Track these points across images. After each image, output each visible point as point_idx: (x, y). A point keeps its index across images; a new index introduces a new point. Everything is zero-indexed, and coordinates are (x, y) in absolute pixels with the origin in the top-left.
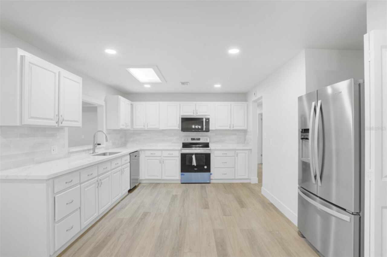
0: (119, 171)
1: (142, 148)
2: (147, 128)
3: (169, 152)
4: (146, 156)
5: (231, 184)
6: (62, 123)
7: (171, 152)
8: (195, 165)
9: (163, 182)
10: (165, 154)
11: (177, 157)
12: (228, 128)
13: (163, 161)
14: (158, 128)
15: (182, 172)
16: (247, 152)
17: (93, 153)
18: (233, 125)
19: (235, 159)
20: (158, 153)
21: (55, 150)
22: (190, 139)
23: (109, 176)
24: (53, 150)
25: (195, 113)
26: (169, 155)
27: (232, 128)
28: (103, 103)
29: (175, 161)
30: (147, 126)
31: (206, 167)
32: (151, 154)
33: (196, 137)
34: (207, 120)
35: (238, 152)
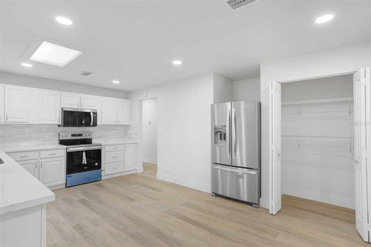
2: (7, 122)
3: (50, 152)
7: (54, 152)
8: (86, 163)
11: (63, 156)
12: (114, 124)
13: (41, 165)
14: (27, 122)
15: (67, 174)
16: (134, 145)
18: (119, 120)
19: (124, 152)
20: (33, 155)
22: (71, 135)
25: (79, 106)
26: (50, 156)
27: (117, 124)
29: (59, 162)
30: (7, 120)
33: (77, 133)
34: (95, 115)
35: (127, 145)
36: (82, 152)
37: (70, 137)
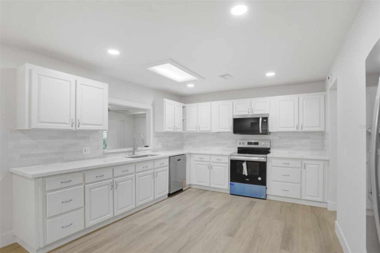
0: (151, 174)
1: (192, 152)
2: (200, 131)
4: (195, 161)
5: (294, 206)
6: (79, 127)
7: (220, 158)
8: (246, 174)
9: (212, 190)
10: (214, 159)
11: (226, 163)
12: (295, 129)
13: (211, 167)
14: (210, 131)
15: (231, 181)
16: (322, 163)
17: (133, 155)
18: (302, 125)
19: (301, 171)
20: (207, 158)
21: (87, 151)
22: (247, 143)
23: (132, 179)
24: (85, 151)
25: (249, 112)
26: (218, 161)
27: (300, 130)
28: (150, 107)
29: (224, 168)
30: (200, 129)
31: (260, 179)
32: (200, 158)
33: (253, 141)
34: (265, 120)
35: (306, 162)
36: (243, 161)
37: (246, 145)
